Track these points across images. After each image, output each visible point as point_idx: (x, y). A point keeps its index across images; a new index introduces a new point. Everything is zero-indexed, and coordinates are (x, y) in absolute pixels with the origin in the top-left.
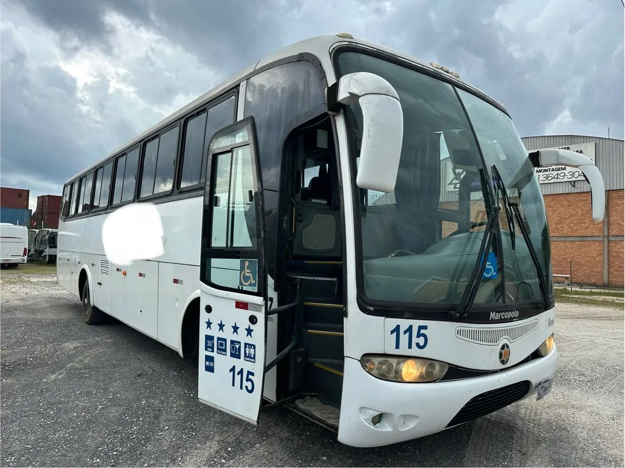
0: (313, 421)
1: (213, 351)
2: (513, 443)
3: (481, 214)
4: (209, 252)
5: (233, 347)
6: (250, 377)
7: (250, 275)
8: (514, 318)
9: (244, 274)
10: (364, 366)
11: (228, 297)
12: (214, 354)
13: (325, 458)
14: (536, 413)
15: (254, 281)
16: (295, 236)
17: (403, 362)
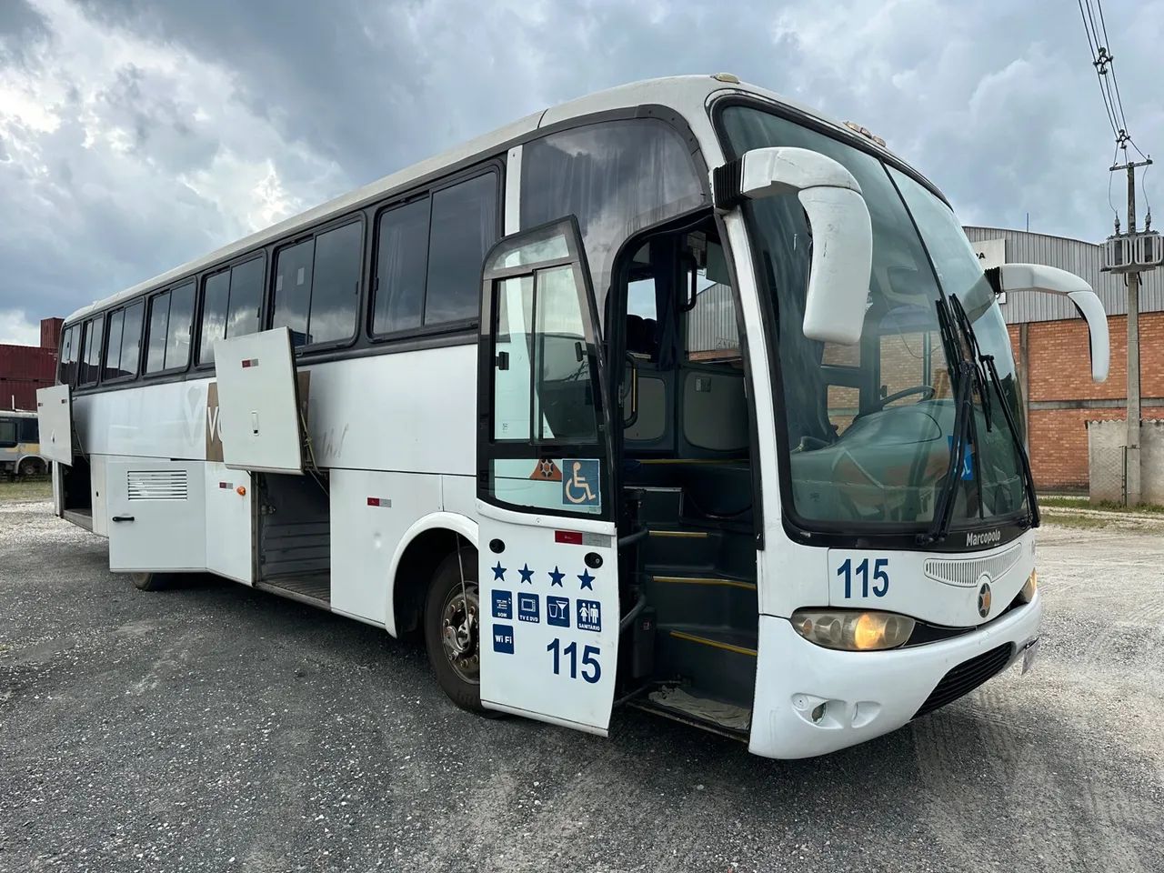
0: (692, 724)
1: (510, 617)
2: (983, 745)
3: (942, 375)
4: (490, 448)
5: (553, 608)
6: (591, 655)
7: (586, 486)
8: (996, 542)
9: (573, 484)
10: (797, 629)
11: (539, 524)
12: (514, 622)
13: (701, 787)
14: (998, 699)
15: (594, 496)
16: (637, 417)
17: (854, 618)
